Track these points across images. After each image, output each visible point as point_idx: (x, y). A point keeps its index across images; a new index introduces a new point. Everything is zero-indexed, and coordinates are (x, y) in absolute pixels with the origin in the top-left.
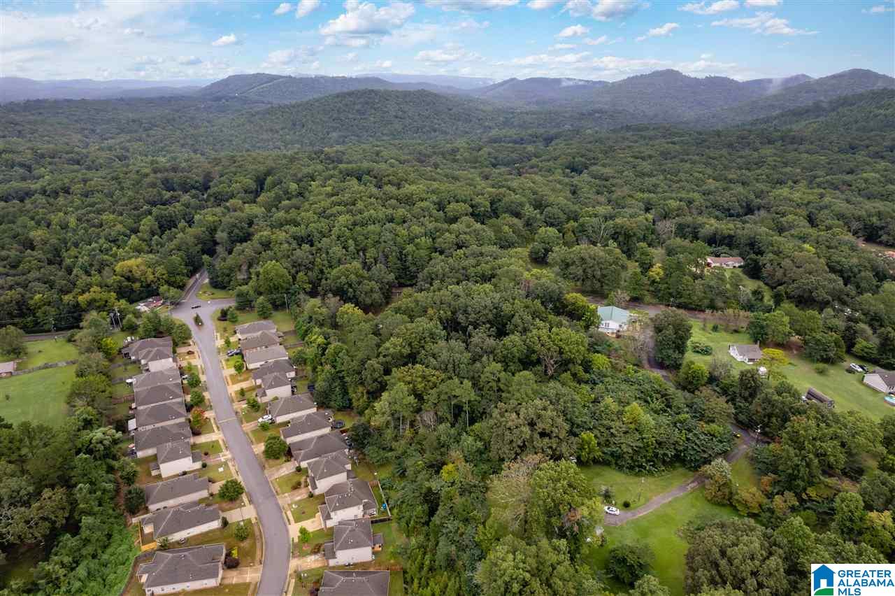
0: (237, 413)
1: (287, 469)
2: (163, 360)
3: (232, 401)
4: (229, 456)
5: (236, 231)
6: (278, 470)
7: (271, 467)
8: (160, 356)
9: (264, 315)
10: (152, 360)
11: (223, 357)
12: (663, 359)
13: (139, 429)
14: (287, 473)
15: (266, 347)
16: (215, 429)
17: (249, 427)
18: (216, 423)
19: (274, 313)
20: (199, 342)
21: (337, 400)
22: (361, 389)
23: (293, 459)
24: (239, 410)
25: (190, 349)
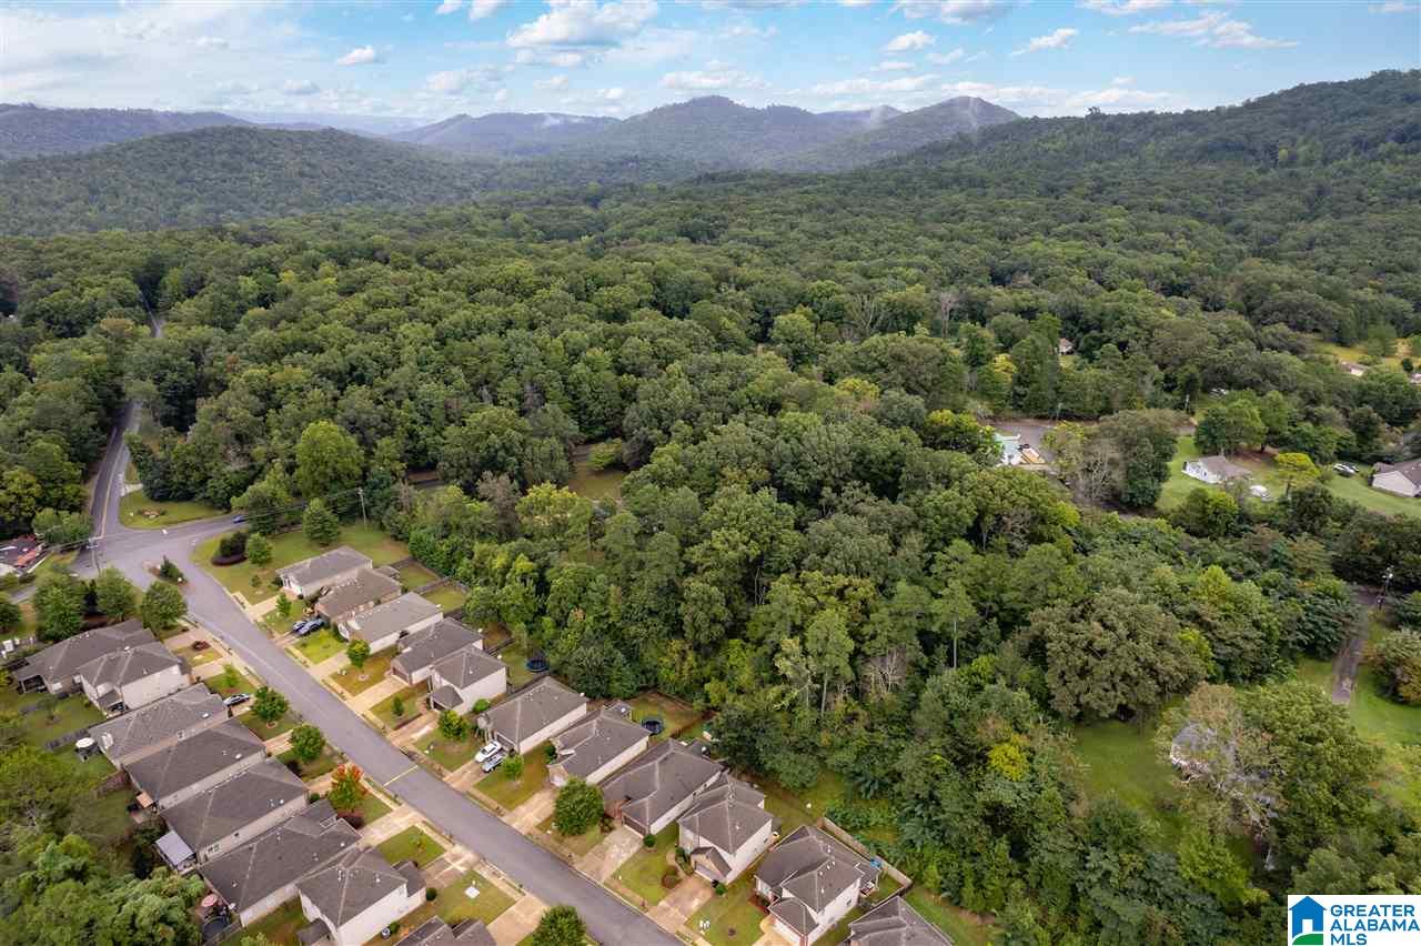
0: (410, 755)
1: (621, 847)
2: (158, 675)
3: (381, 733)
4: (469, 856)
5: (171, 376)
6: (603, 855)
7: (582, 853)
8: (145, 666)
9: (323, 538)
10: (127, 681)
11: (289, 642)
12: (1132, 496)
13: (201, 855)
14: (625, 856)
15: (378, 603)
16: (387, 802)
17: (461, 778)
18: (380, 791)
19: (345, 531)
20: (201, 619)
21: (625, 677)
22: (676, 644)
23: (616, 823)
24: (412, 748)
25: (193, 637)
